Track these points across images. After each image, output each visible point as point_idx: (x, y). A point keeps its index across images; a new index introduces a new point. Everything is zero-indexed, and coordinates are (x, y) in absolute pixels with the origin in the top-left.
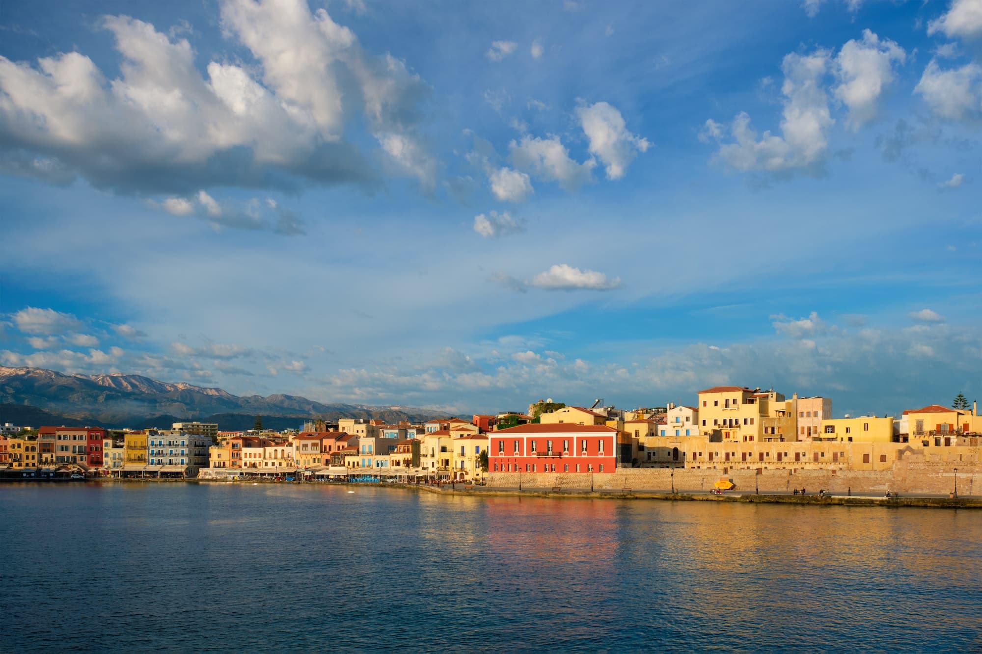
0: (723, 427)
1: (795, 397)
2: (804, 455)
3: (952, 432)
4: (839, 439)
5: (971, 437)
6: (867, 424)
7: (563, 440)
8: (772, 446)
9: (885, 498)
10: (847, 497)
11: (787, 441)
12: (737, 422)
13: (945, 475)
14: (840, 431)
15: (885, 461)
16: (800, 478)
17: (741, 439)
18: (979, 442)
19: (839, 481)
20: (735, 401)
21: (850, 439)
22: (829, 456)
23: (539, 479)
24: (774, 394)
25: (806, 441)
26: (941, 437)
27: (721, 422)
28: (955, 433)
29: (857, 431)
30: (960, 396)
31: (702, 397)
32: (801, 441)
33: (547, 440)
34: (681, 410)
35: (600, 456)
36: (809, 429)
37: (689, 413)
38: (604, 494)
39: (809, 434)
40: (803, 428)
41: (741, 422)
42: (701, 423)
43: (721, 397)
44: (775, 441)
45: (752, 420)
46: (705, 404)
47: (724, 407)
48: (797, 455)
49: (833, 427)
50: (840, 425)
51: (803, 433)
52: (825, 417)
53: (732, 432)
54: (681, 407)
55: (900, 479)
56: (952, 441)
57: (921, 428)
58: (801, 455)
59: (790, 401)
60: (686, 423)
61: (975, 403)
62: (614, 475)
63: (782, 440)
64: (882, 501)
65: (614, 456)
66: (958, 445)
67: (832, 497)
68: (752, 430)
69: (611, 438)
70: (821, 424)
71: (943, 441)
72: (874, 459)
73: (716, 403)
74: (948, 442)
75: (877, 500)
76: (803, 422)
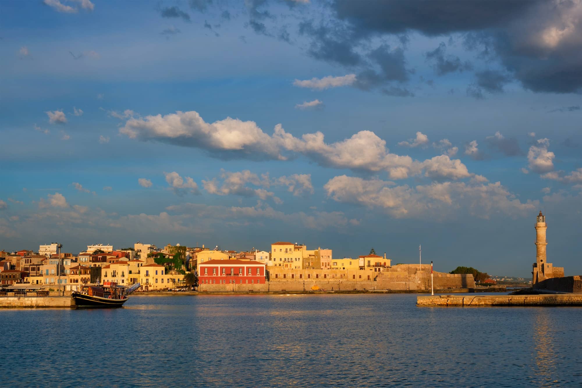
0: (284, 262)
1: (319, 249)
2: (328, 276)
3: (381, 266)
4: (339, 268)
5: (387, 268)
6: (351, 262)
7: (239, 268)
8: (314, 271)
9: (387, 291)
10: (374, 291)
11: (316, 269)
12: (291, 259)
13: (397, 282)
14: (339, 265)
15: (361, 278)
16: (344, 285)
17: (294, 268)
18: (389, 270)
19: (359, 286)
20: (290, 250)
21: (344, 268)
22: (339, 275)
23: (227, 287)
24: (305, 247)
25: (324, 269)
26: (377, 268)
27: (283, 259)
28: (382, 266)
29: (347, 266)
30: (372, 249)
31: (273, 247)
32: (322, 269)
33: (231, 268)
34: (263, 253)
35: (257, 276)
36: (326, 263)
37: (267, 254)
38: (275, 292)
39: (326, 266)
40: (323, 263)
41: (294, 260)
42: (273, 259)
43: (284, 247)
44: (310, 269)
45: (299, 259)
46: (275, 250)
47: (285, 252)
48: (325, 275)
49: (336, 263)
50: (340, 262)
51: (323, 265)
52: (333, 258)
53: (289, 264)
54: (263, 252)
55: (380, 284)
56: (381, 269)
57: (370, 264)
58: (327, 276)
59: (317, 250)
60: (266, 260)
61: (385, 254)
62: (265, 284)
63: (313, 268)
64: (386, 292)
65: (265, 275)
66: (383, 271)
67: (369, 291)
68: (299, 264)
69: (263, 267)
70: (331, 261)
71: (377, 269)
72: (357, 277)
73: (281, 250)
74: (379, 269)
75: (384, 292)
76: (323, 260)
